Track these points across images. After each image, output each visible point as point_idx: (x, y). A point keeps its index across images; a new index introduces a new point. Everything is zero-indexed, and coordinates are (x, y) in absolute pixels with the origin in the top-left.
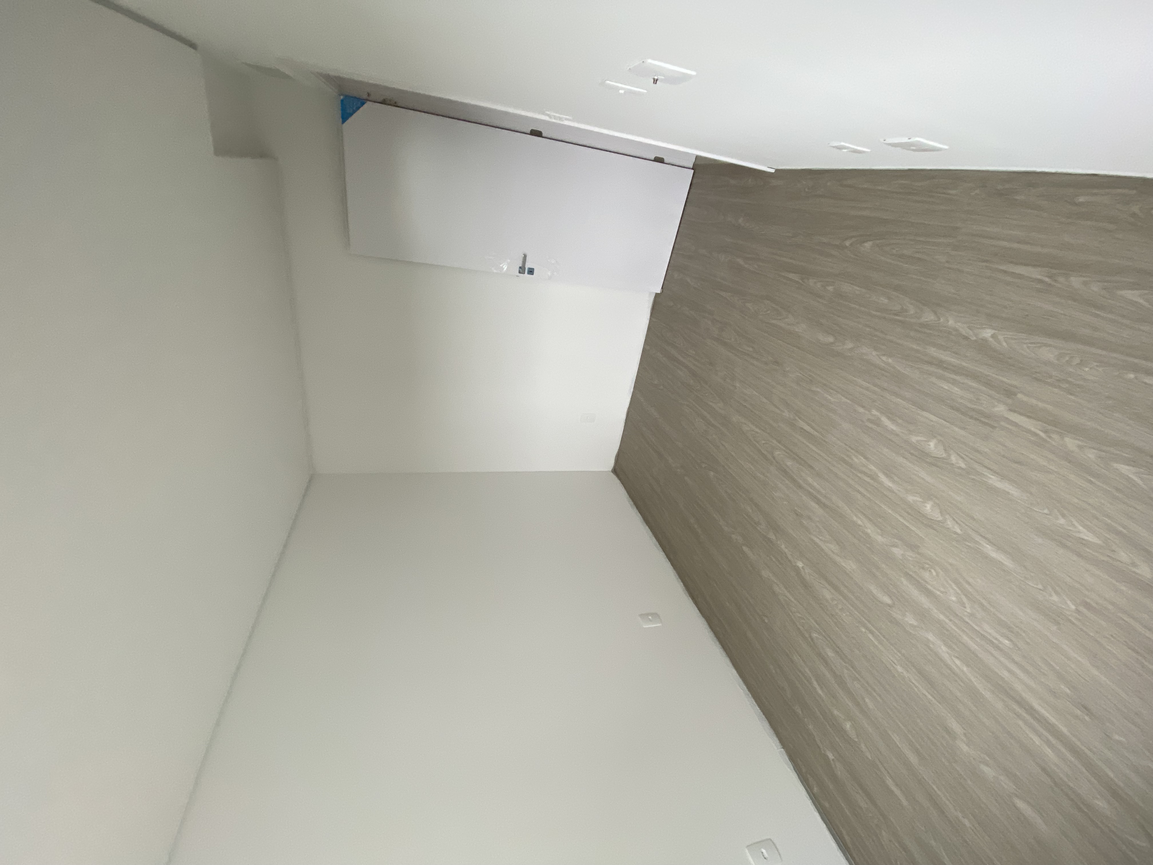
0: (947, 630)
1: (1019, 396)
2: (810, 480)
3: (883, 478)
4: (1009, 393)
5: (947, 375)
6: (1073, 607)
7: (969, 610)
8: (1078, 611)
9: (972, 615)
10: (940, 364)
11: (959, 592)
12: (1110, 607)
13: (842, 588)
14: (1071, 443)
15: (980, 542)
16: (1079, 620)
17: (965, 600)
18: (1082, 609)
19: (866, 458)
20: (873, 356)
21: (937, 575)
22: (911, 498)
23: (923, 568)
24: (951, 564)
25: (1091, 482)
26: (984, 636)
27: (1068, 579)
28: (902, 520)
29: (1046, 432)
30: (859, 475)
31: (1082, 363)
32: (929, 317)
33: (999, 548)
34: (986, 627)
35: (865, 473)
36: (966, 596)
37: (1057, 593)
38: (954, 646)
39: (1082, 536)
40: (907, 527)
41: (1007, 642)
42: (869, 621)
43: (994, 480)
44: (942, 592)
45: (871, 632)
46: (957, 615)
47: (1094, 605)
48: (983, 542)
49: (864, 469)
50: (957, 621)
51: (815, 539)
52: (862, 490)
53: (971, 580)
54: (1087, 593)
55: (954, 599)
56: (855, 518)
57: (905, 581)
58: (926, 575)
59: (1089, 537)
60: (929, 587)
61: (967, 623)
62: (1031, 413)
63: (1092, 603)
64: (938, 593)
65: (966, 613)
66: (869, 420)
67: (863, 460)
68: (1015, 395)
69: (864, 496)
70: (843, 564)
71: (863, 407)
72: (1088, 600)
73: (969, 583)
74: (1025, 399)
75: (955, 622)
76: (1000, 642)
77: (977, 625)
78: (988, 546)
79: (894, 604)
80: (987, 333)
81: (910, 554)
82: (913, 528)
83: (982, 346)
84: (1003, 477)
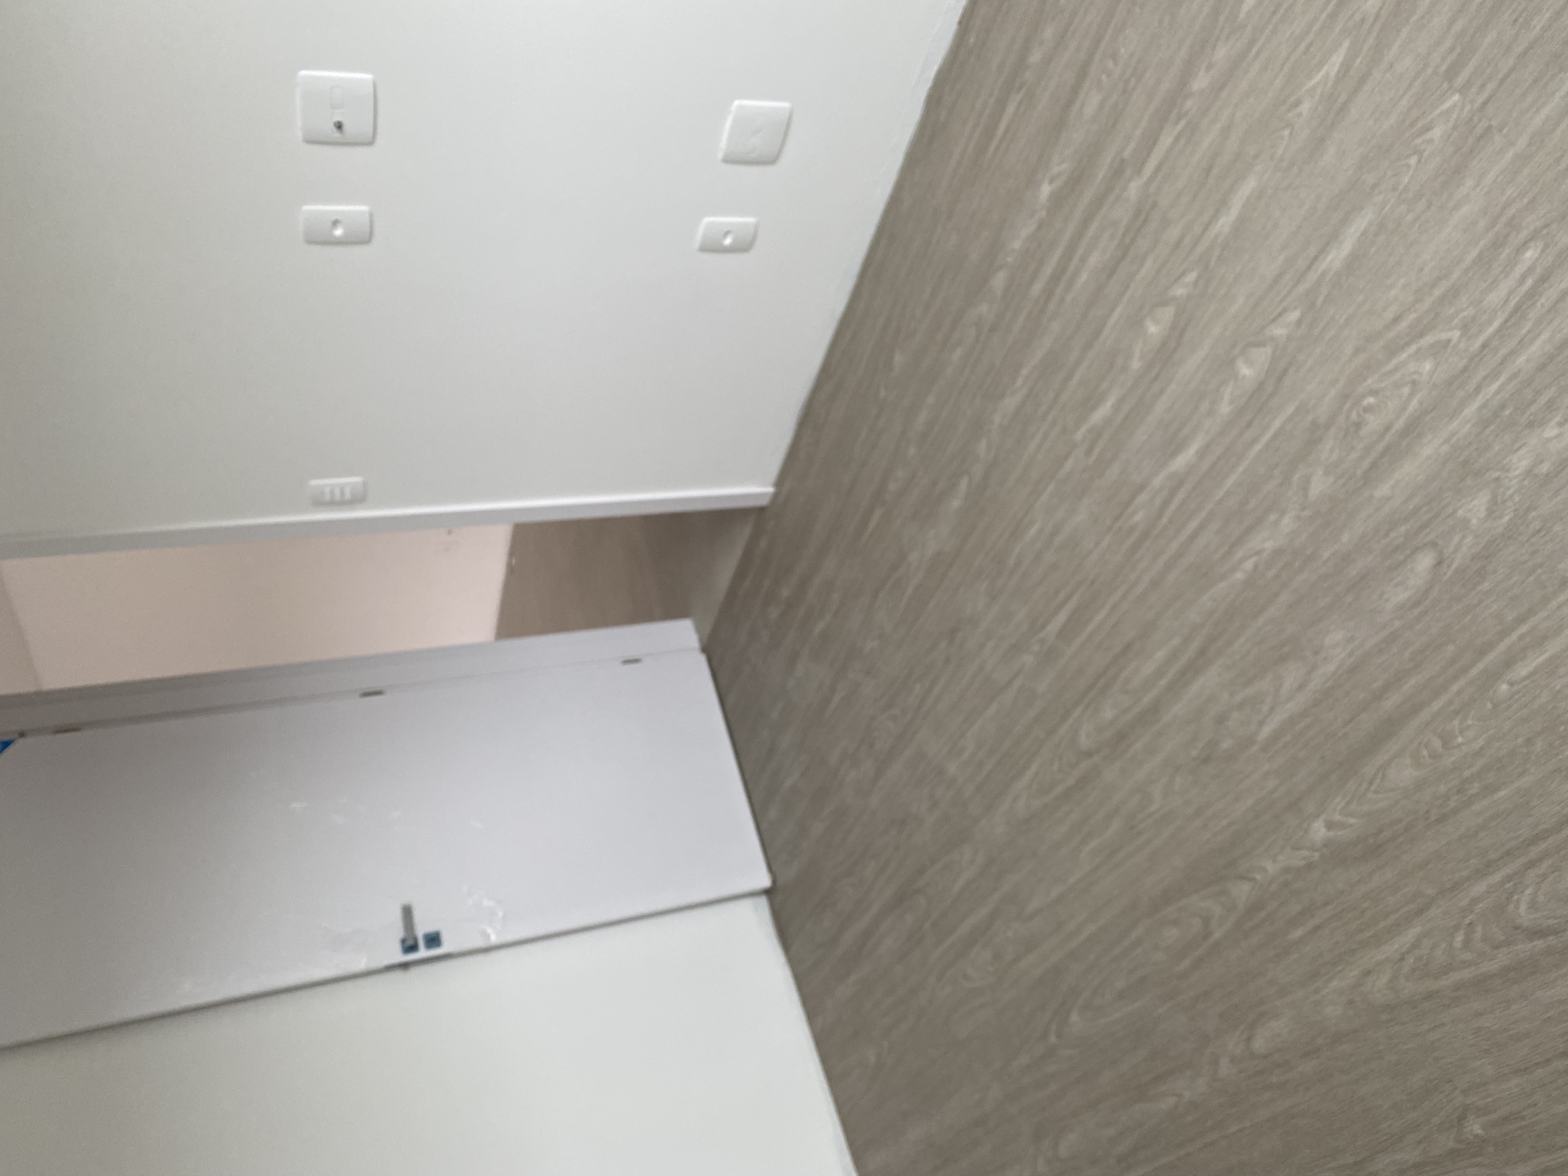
0: (1503, 406)
1: (1126, 154)
2: (1149, 668)
3: (1180, 462)
4: (1118, 172)
5: (1072, 268)
6: (1456, 97)
7: (1457, 334)
8: (1464, 89)
9: (1465, 328)
10: (1056, 278)
11: (1413, 348)
12: (1457, 27)
13: (1391, 702)
14: (1200, 82)
15: (1320, 271)
16: (1483, 86)
17: (1428, 340)
18: (1460, 81)
19: (1141, 488)
20: (1010, 403)
21: (1373, 393)
22: (1225, 409)
23: (1358, 425)
24: (1357, 351)
25: (1258, 53)
26: (1517, 308)
27: (1404, 102)
28: (1258, 447)
29: (1179, 119)
30: (1165, 520)
31: (1115, 57)
32: (999, 281)
33: (1333, 237)
34: (1494, 298)
35: (1166, 503)
36: (1421, 335)
37: (1427, 128)
38: (1543, 399)
39: (1333, 73)
40: (1275, 437)
41: (1530, 255)
42: (1482, 652)
43: (1225, 223)
44: (1412, 394)
45: (1509, 662)
46: (1465, 369)
47: (1454, 56)
48: (1322, 266)
49: (1158, 502)
50: (1482, 373)
51: (1266, 731)
52: (1193, 525)
53: (1389, 315)
54: (1430, 71)
55: (1427, 366)
56: (1239, 576)
57: (1382, 490)
58: (1373, 423)
59: (1337, 60)
60: (1400, 424)
61: (1484, 346)
62: (1150, 140)
63: (1449, 61)
64: (1414, 403)
65: (1462, 345)
66: (1088, 452)
67: (1142, 498)
68: (1123, 161)
69: (1202, 527)
70: (1331, 667)
71: (1066, 457)
72: (1444, 68)
73: (1396, 320)
74: (1132, 146)
75: (1485, 378)
76: (1530, 270)
77: (1490, 322)
78: (1330, 257)
79: (1434, 544)
80: (1046, 190)
81: (1328, 450)
82: (1277, 423)
83: (1057, 201)
84: (1223, 203)
